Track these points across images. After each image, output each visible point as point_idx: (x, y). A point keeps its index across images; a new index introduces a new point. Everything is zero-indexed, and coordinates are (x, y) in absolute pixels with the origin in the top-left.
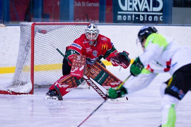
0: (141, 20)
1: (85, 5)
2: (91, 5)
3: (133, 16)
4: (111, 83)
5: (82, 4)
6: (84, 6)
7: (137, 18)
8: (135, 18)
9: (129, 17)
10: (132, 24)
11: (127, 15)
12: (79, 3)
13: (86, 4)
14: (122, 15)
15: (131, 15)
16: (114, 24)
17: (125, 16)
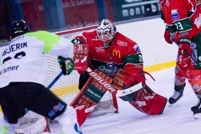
0: (154, 10)
1: (75, 5)
2: (82, 3)
3: (143, 8)
4: (145, 97)
5: (70, 4)
6: (74, 7)
7: (148, 9)
8: (145, 10)
9: (138, 9)
10: (142, 18)
11: (134, 8)
12: (67, 3)
13: (75, 3)
14: (128, 9)
15: (140, 7)
16: (120, 22)
17: (132, 10)
